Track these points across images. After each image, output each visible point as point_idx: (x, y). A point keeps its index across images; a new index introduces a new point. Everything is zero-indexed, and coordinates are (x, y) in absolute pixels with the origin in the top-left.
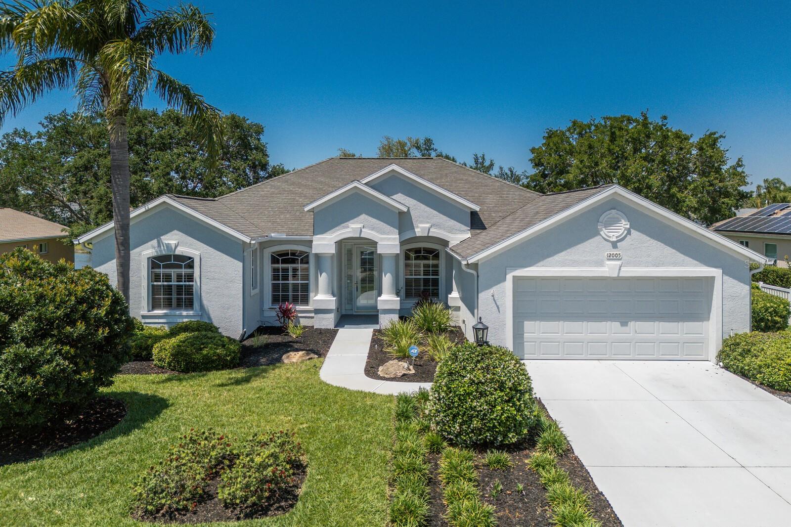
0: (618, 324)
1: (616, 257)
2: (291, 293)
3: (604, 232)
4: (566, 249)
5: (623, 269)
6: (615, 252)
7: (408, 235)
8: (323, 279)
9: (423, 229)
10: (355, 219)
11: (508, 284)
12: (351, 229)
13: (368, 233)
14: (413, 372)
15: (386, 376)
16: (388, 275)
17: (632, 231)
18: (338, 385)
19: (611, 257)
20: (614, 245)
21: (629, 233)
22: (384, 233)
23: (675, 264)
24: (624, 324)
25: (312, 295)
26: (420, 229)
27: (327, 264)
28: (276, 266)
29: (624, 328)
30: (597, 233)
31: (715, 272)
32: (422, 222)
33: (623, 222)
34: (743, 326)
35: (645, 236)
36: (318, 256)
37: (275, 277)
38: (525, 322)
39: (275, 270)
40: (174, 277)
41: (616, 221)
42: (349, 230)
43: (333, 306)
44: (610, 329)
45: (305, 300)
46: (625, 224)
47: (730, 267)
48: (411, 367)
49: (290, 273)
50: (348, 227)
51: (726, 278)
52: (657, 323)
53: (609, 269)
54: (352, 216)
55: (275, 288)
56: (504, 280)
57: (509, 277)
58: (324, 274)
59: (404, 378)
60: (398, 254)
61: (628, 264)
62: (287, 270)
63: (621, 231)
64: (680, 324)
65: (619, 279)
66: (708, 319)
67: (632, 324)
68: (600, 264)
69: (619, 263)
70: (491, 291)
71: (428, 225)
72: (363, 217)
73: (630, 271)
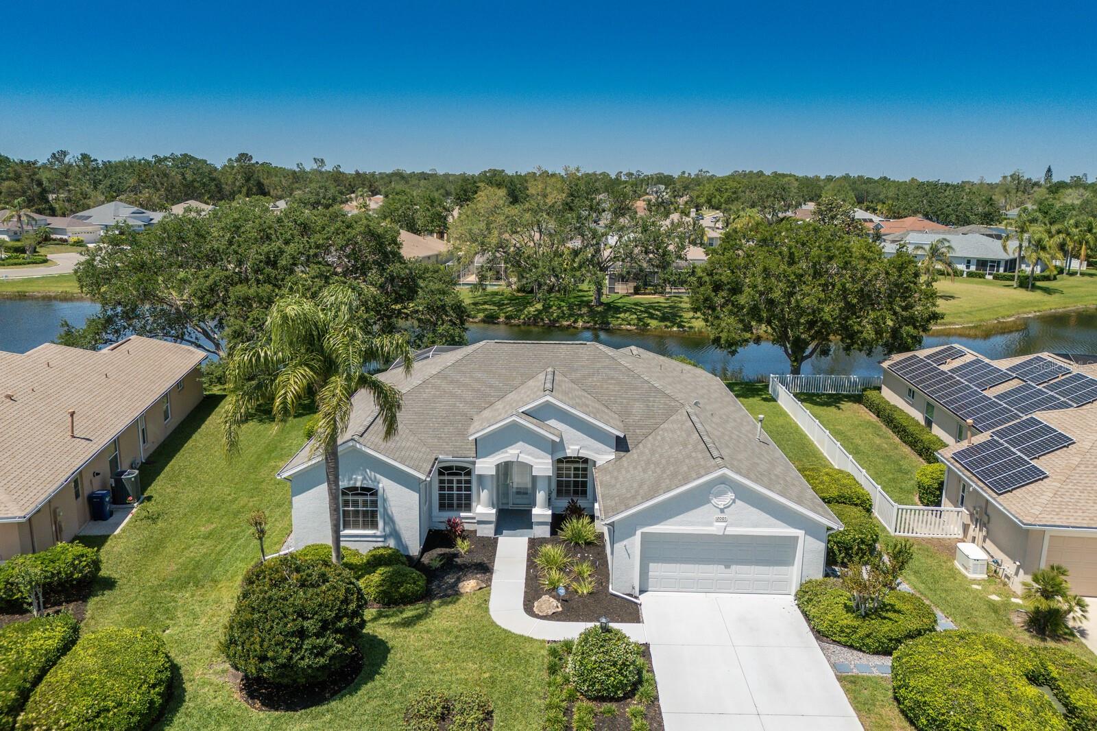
0: (723, 567)
1: (723, 520)
2: (455, 502)
3: (714, 501)
4: (684, 512)
5: (727, 529)
6: (722, 516)
7: (560, 455)
8: (484, 494)
9: (572, 450)
10: (514, 446)
11: (637, 539)
12: (510, 453)
13: (525, 458)
14: (560, 609)
15: (540, 614)
16: (542, 492)
17: (737, 500)
18: (506, 628)
19: (718, 520)
20: (722, 511)
21: (734, 501)
22: (538, 458)
23: (769, 526)
24: (727, 567)
25: (474, 504)
26: (571, 451)
27: (488, 483)
28: (442, 478)
29: (727, 570)
30: (709, 501)
31: (800, 533)
32: (573, 444)
33: (730, 494)
34: (817, 573)
35: (746, 505)
36: (480, 477)
37: (442, 488)
38: (651, 565)
39: (441, 482)
40: (360, 503)
41: (725, 493)
42: (508, 455)
43: (494, 519)
44: (715, 571)
45: (468, 507)
46: (731, 496)
47: (811, 529)
48: (559, 605)
49: (455, 485)
50: (507, 452)
51: (807, 537)
52: (753, 567)
53: (716, 529)
54: (510, 443)
55: (442, 497)
56: (635, 534)
57: (639, 533)
58: (485, 491)
59: (554, 617)
60: (549, 477)
61: (732, 525)
62: (451, 482)
63: (728, 501)
64: (771, 568)
65: (724, 536)
66: (793, 565)
67: (734, 567)
68: (710, 524)
69: (724, 524)
70: (625, 542)
71: (578, 447)
72: (520, 443)
73: (732, 531)
